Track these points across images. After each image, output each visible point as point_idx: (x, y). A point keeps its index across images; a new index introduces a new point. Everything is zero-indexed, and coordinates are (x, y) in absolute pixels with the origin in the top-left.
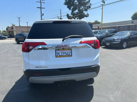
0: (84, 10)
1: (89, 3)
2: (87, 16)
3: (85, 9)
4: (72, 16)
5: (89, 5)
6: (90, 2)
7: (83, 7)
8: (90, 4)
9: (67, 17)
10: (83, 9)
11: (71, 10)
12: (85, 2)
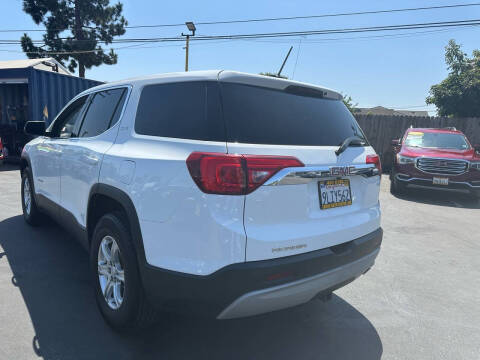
0: (99, 36)
1: (119, 15)
2: (111, 60)
3: (103, 33)
4: (46, 48)
5: (118, 22)
6: (122, 14)
7: (93, 25)
8: (123, 20)
9: (25, 50)
10: (94, 31)
11: (41, 24)
12: (105, 8)
